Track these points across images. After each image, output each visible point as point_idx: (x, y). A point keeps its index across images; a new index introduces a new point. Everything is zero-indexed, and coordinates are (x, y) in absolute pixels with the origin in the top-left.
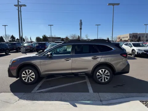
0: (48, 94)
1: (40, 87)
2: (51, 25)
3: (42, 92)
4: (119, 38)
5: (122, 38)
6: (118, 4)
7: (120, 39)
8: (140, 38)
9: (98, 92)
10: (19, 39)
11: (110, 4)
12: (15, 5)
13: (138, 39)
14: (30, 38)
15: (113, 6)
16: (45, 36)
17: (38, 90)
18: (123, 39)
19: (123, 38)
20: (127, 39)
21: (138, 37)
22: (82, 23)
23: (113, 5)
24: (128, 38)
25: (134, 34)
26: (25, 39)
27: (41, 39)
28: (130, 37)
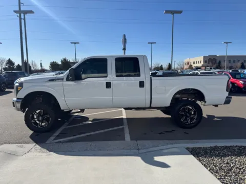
0: (69, 144)
1: (57, 136)
2: (75, 43)
3: (60, 142)
4: (188, 63)
5: (192, 64)
6: (180, 12)
7: (188, 65)
8: (220, 63)
9: (137, 140)
10: (21, 65)
11: (167, 12)
12: (15, 12)
13: (217, 65)
14: (41, 63)
15: (173, 14)
16: (65, 60)
17: (55, 139)
18: (194, 66)
19: (194, 63)
20: (200, 65)
21: (218, 61)
22: (125, 39)
23: (173, 12)
24: (202, 63)
25: (211, 57)
26: (31, 65)
27: (58, 65)
28: (205, 62)
